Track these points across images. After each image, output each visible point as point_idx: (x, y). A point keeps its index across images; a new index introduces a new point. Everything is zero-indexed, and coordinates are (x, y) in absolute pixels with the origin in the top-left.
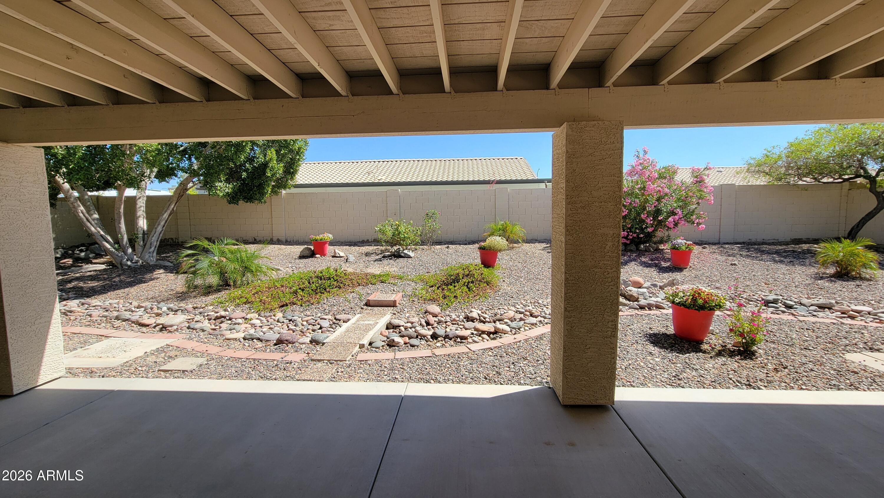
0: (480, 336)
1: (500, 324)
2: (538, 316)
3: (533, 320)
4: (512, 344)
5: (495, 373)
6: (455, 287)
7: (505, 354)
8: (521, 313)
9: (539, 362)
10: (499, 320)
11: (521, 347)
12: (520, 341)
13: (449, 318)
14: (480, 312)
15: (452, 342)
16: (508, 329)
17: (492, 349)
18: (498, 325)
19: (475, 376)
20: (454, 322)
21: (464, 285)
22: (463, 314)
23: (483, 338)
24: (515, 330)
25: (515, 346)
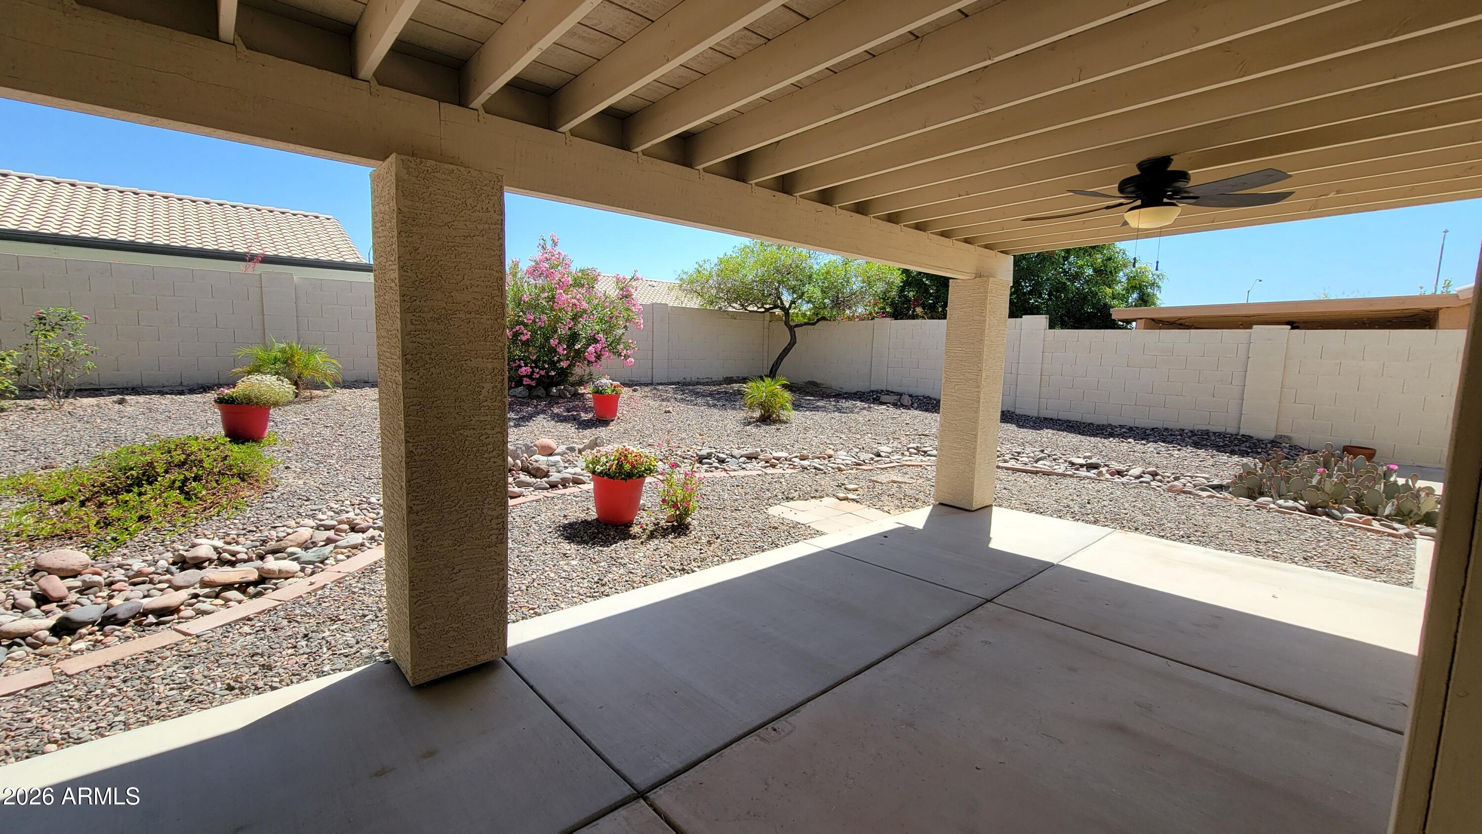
0: (217, 596)
1: (277, 559)
2: (368, 528)
3: (357, 538)
4: (304, 596)
5: (257, 669)
6: (140, 494)
7: (285, 622)
8: (328, 528)
9: (367, 618)
10: (274, 552)
11: (327, 597)
12: (324, 587)
13: (123, 572)
14: (219, 543)
15: (128, 630)
16: (295, 566)
17: (250, 619)
18: (271, 563)
19: (199, 691)
20: (136, 579)
21: (171, 486)
22: (170, 554)
23: (227, 600)
24: (312, 566)
25: (312, 599)
